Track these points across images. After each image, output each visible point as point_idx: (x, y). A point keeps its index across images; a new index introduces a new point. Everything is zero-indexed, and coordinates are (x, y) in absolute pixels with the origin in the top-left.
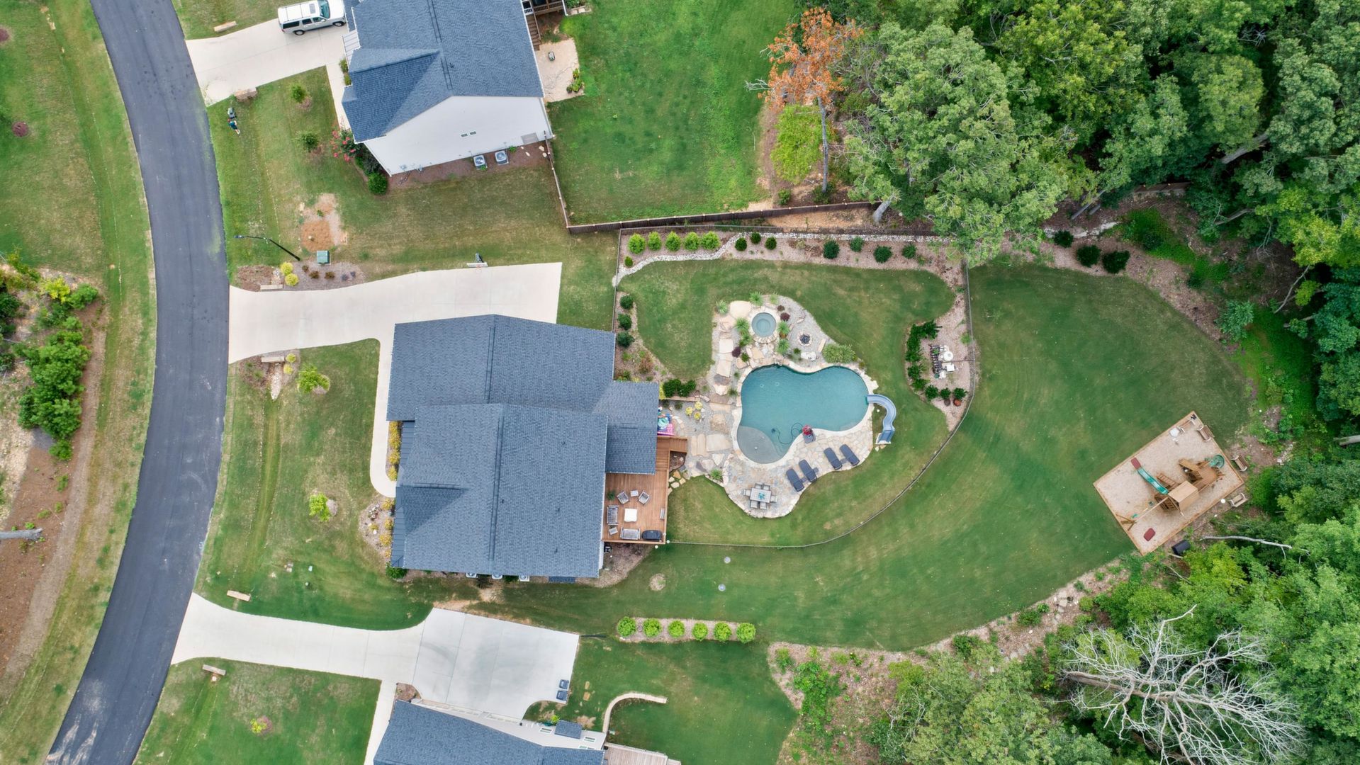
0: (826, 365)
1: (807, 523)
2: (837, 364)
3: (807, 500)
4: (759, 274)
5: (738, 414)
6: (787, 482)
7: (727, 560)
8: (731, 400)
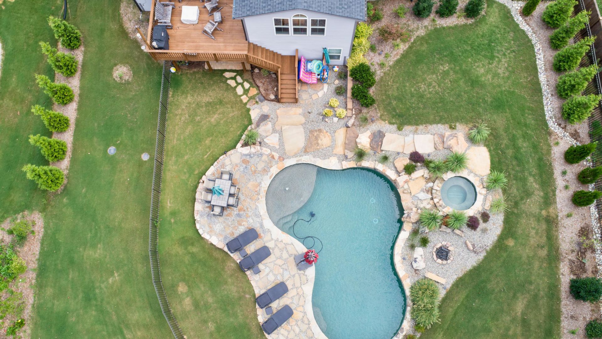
0: (407, 284)
1: (187, 259)
2: (409, 302)
3: (216, 259)
4: (533, 184)
5: (333, 164)
6: (241, 230)
7: (145, 157)
8: (350, 155)
